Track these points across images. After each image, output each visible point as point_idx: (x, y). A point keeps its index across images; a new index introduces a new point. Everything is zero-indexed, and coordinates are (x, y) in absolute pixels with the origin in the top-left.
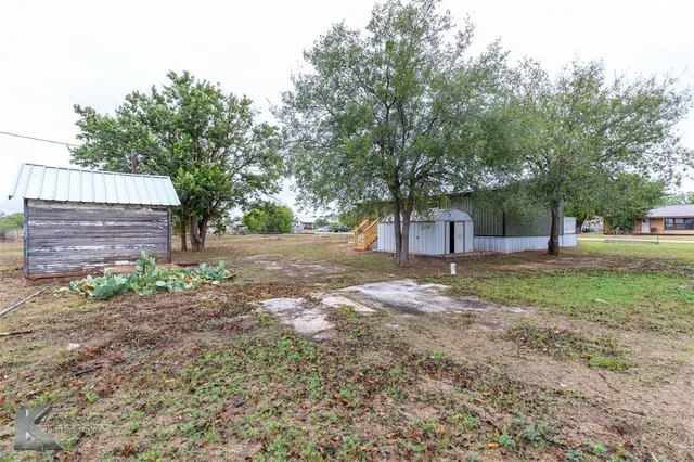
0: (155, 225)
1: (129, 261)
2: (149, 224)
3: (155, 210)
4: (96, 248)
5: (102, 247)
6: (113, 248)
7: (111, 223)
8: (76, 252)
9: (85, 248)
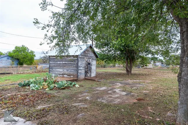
0: (74, 63)
1: (67, 75)
2: (72, 63)
3: (74, 57)
4: (60, 70)
5: (61, 70)
6: (64, 70)
7: (64, 62)
8: (57, 71)
9: (59, 70)
